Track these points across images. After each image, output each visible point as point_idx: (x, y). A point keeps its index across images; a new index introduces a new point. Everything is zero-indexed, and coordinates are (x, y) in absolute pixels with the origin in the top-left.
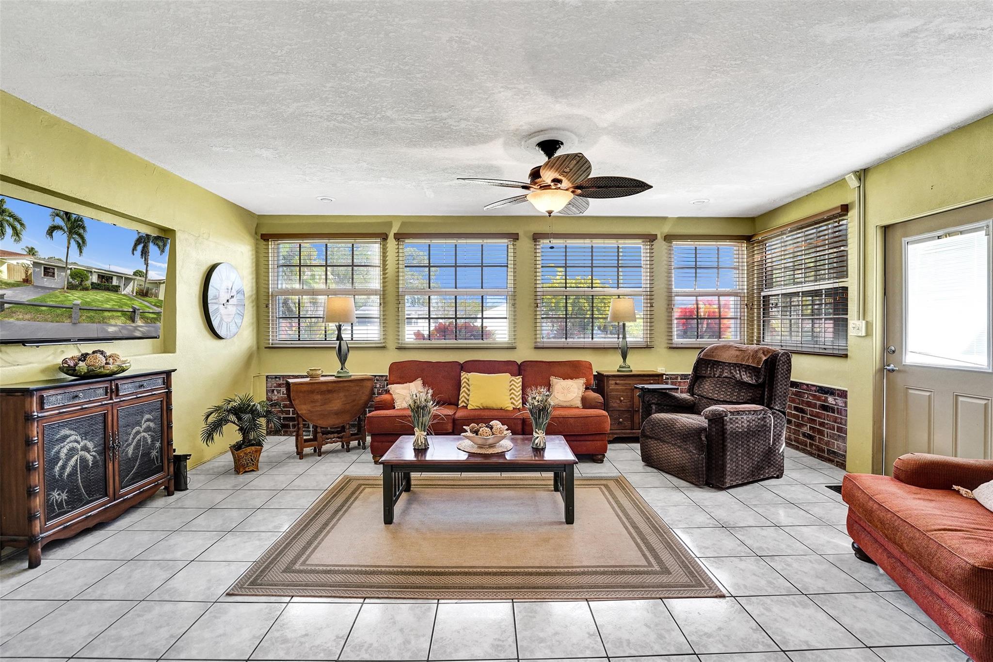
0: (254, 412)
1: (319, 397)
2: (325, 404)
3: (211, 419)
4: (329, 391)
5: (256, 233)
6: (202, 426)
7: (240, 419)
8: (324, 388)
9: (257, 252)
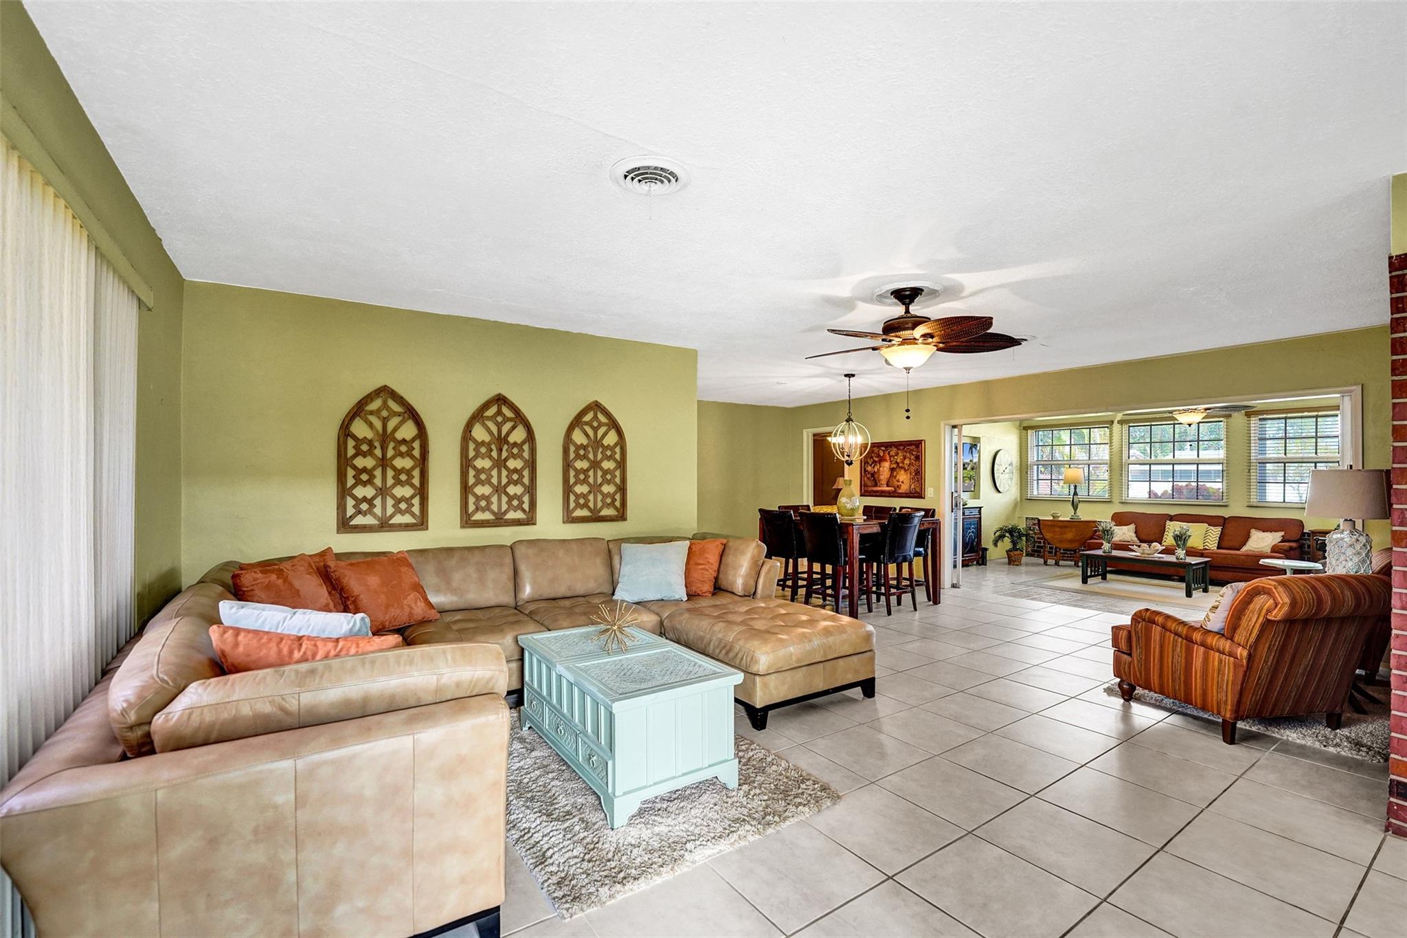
0: (1020, 535)
1: (1057, 529)
2: (1061, 534)
3: (998, 534)
4: (1065, 527)
5: (1020, 426)
6: (992, 537)
7: (1012, 535)
8: (1061, 524)
9: (1020, 438)
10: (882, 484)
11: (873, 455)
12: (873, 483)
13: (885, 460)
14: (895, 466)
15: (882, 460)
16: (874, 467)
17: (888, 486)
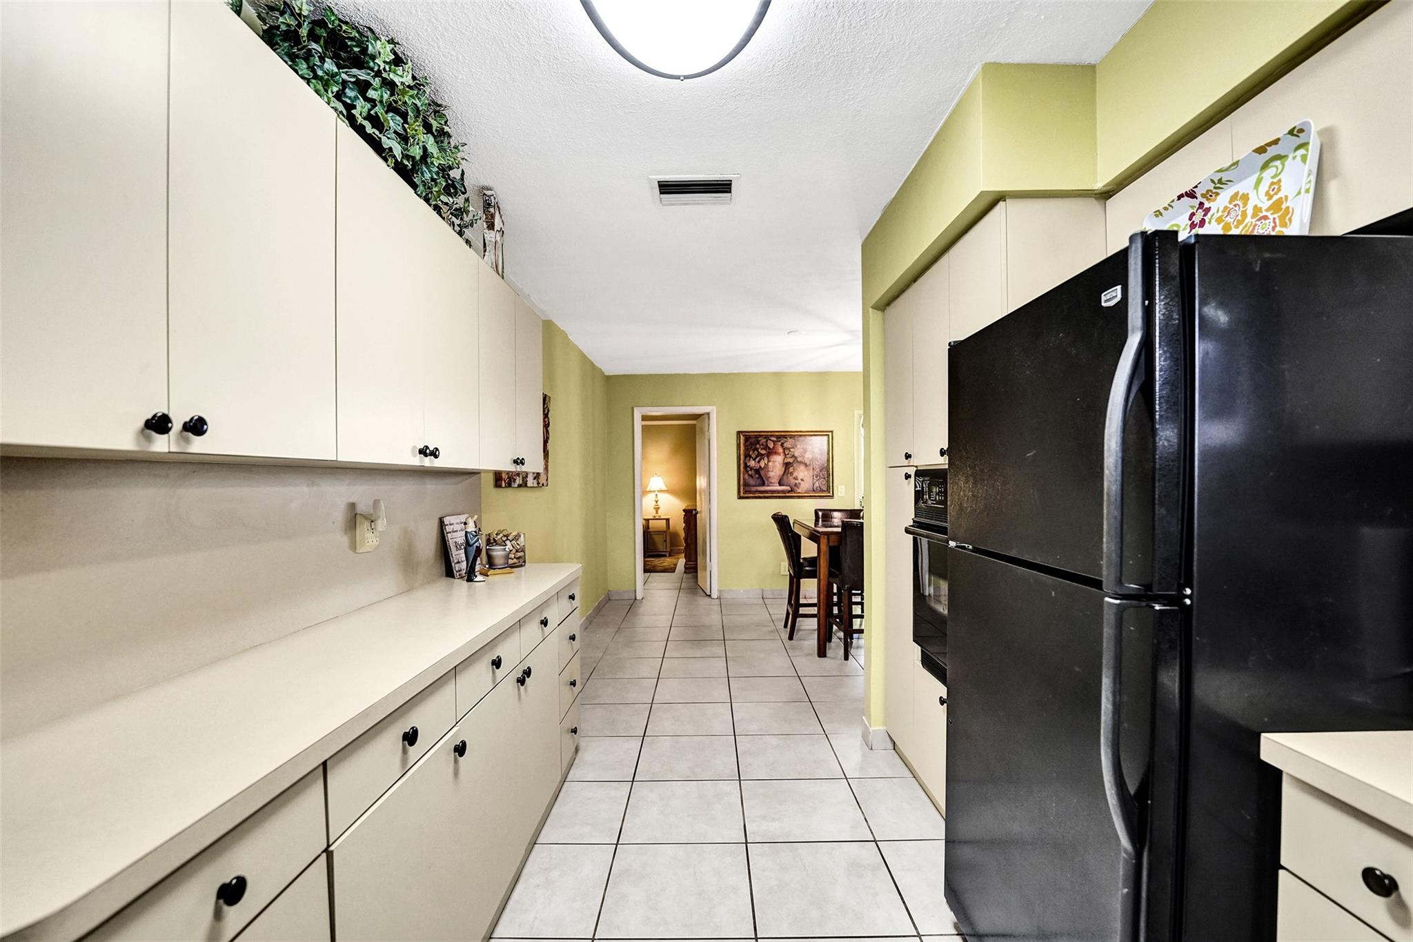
10: (771, 483)
11: (758, 446)
12: (759, 481)
13: (776, 453)
14: (791, 460)
15: (771, 452)
16: (759, 462)
17: (780, 484)
